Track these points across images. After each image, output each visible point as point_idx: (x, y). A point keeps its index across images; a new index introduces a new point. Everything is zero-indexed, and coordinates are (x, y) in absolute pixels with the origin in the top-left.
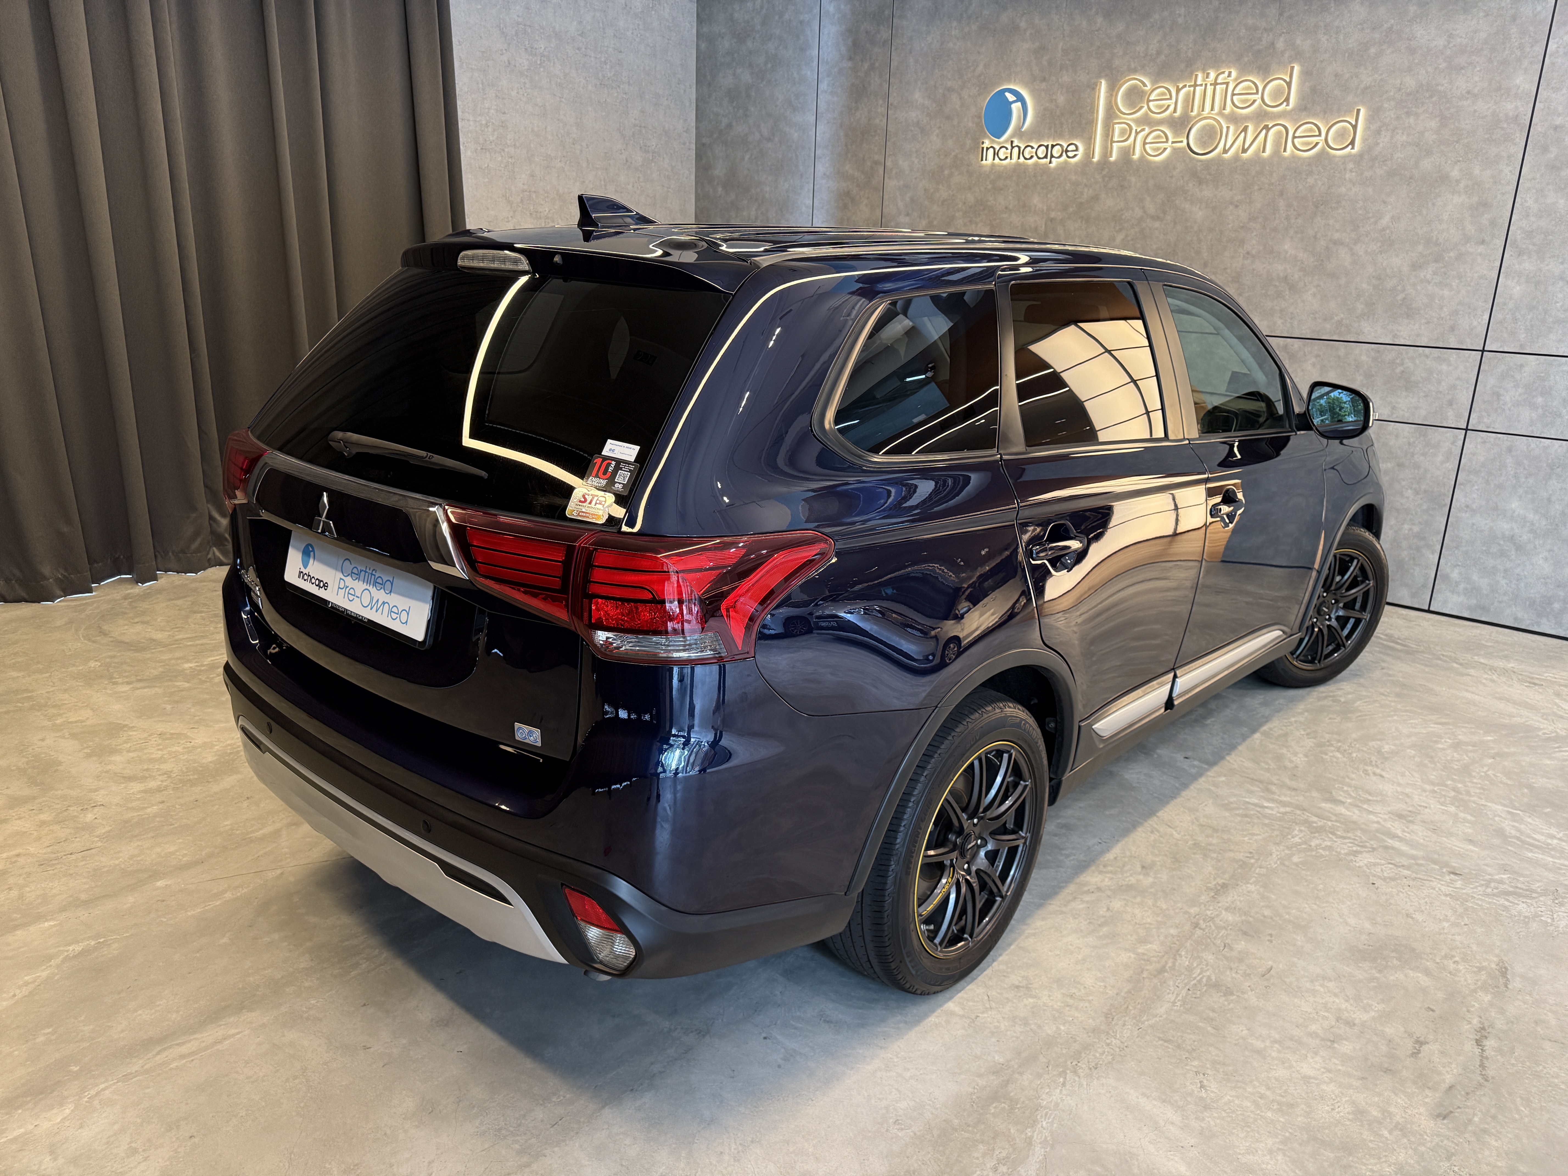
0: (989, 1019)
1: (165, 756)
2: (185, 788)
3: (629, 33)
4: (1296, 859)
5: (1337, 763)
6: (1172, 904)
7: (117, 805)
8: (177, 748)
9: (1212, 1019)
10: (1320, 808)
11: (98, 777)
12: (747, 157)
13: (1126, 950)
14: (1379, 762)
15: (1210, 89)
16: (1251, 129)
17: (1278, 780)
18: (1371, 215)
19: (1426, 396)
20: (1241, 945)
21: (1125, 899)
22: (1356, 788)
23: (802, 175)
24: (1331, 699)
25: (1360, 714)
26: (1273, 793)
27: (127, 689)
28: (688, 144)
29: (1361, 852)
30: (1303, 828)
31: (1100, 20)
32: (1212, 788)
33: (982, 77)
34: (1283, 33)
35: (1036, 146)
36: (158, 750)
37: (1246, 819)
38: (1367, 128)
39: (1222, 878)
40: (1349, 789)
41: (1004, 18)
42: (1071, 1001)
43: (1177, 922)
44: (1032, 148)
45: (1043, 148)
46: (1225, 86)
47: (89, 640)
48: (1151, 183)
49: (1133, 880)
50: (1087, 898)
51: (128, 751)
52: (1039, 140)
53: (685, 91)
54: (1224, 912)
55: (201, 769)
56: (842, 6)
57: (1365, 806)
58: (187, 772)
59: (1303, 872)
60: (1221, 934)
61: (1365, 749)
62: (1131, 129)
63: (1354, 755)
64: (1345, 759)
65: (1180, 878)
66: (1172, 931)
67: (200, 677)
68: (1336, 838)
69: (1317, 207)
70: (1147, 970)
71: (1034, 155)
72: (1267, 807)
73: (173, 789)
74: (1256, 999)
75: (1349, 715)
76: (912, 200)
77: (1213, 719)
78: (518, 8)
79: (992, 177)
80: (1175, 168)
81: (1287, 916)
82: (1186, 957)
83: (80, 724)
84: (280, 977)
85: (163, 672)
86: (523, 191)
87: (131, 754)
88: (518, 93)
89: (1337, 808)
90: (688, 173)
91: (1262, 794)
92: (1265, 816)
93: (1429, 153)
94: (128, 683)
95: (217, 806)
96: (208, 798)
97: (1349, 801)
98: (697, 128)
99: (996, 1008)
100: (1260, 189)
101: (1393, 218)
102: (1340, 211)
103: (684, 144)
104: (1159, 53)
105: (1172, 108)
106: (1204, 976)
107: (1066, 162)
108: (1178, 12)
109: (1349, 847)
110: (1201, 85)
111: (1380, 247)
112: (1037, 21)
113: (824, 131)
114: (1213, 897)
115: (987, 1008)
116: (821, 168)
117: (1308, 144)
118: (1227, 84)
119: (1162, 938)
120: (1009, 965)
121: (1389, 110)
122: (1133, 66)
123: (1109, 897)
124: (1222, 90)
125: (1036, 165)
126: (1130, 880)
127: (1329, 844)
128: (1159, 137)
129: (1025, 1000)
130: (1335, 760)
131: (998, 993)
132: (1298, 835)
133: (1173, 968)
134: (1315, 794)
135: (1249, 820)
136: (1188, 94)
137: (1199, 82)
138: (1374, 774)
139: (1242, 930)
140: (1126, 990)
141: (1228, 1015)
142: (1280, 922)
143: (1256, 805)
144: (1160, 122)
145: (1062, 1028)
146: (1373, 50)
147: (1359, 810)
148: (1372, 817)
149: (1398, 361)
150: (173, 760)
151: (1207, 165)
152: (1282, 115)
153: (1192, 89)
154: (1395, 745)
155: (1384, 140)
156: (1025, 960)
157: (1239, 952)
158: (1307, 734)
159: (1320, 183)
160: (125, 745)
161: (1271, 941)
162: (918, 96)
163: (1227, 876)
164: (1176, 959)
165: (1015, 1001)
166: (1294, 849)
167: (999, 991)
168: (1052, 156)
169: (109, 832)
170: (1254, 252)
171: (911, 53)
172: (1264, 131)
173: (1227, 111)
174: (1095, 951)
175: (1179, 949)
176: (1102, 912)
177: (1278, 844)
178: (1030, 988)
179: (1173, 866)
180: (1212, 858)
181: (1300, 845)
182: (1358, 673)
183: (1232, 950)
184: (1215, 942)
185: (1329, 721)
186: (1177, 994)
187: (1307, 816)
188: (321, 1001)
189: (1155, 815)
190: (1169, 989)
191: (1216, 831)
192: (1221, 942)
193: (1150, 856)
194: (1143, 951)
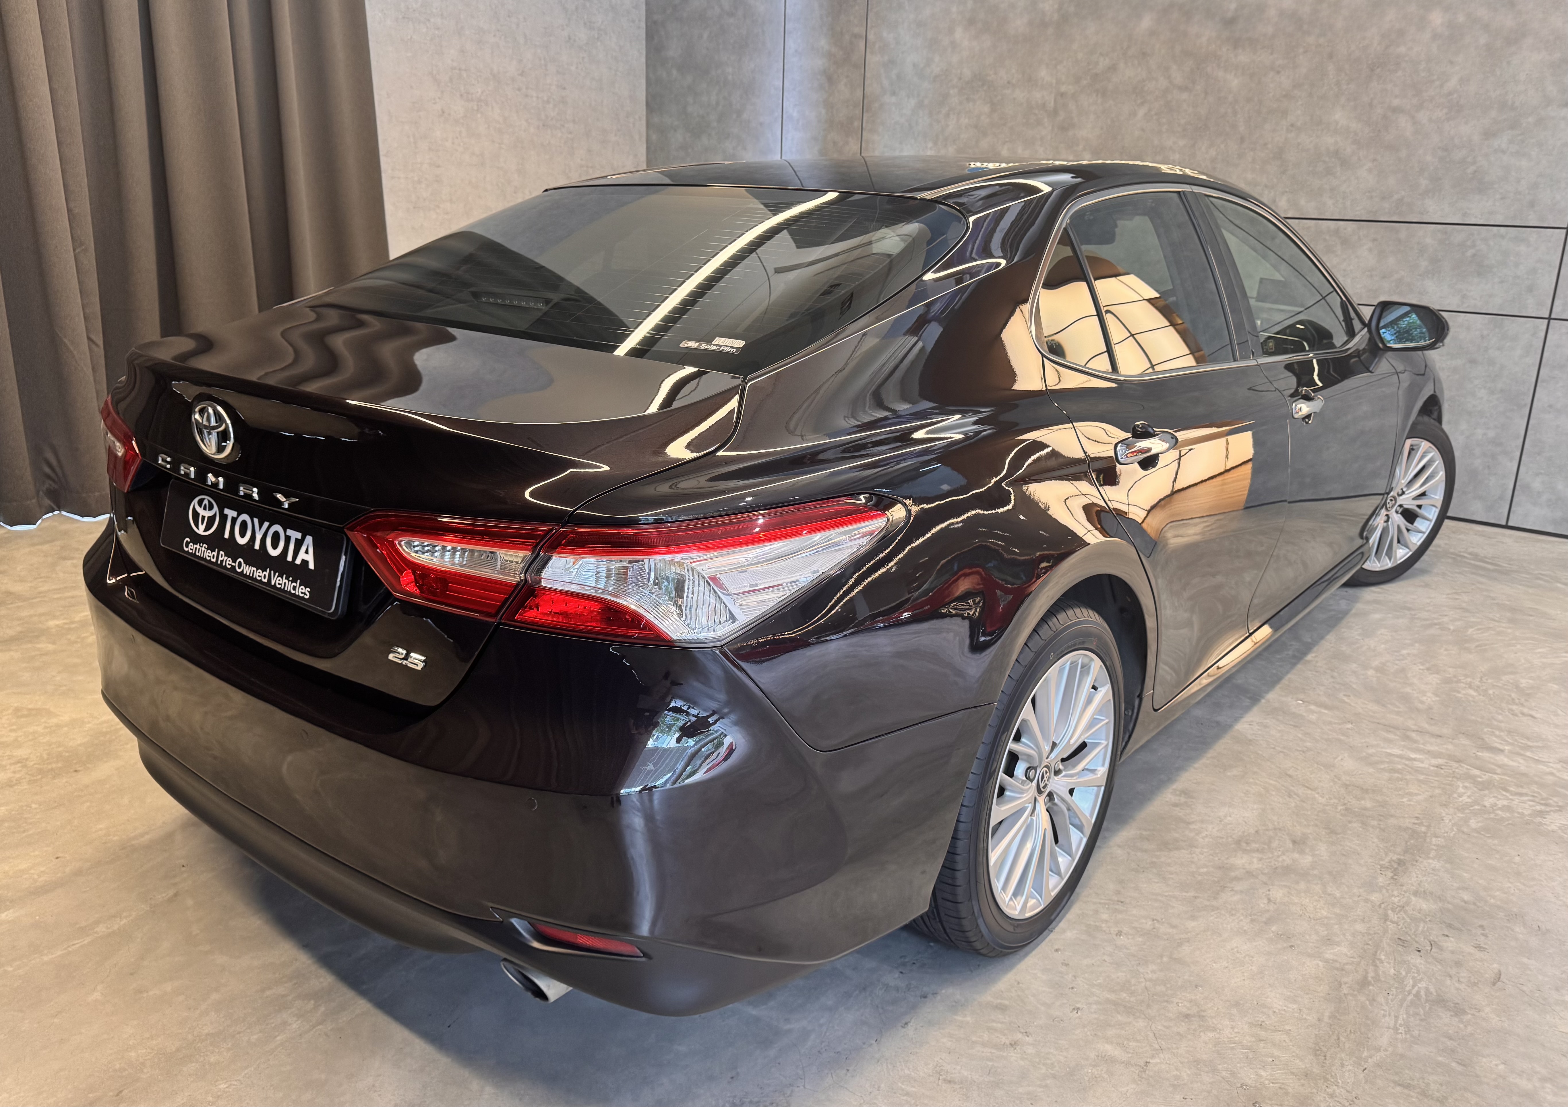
0: (1163, 1067)
1: (19, 739)
2: (44, 780)
4: (1473, 823)
5: (1474, 701)
6: (1346, 889)
8: (36, 728)
9: (1453, 1051)
10: (1478, 758)
12: (706, 35)
13: (1310, 956)
14: (1523, 700)
17: (1415, 725)
18: (1435, 77)
19: (1502, 282)
20: (1451, 943)
21: (1285, 886)
22: (1509, 732)
23: (769, 54)
24: (1437, 627)
25: (1477, 643)
26: (1416, 742)
28: (637, 22)
29: (1548, 812)
30: (1467, 784)
32: (1342, 738)
36: (11, 731)
37: (1396, 775)
39: (1395, 853)
40: (1502, 734)
42: (1263, 1034)
43: (1360, 913)
48: (1178, 49)
49: (1287, 860)
50: (1239, 887)
54: (1413, 898)
55: (67, 754)
57: (1528, 754)
58: (48, 759)
59: (1490, 841)
60: (1421, 928)
61: (1500, 685)
63: (1491, 692)
64: (1481, 697)
65: (1344, 855)
66: (1360, 927)
67: (69, 637)
68: (1512, 795)
69: (1372, 70)
70: (1346, 983)
72: (1415, 759)
73: (29, 782)
74: (1498, 1019)
75: (1467, 645)
76: (899, 77)
77: (1313, 655)
81: (1492, 901)
82: (1389, 963)
84: (175, 1048)
85: (21, 632)
86: (453, 68)
89: (1497, 758)
90: (638, 54)
91: (1403, 743)
92: (1418, 771)
95: (88, 804)
96: (76, 794)
97: (1507, 748)
99: (1168, 1048)
100: (1306, 52)
101: (1461, 80)
102: (1400, 73)
103: (633, 21)
106: (1420, 988)
109: (1531, 806)
114: (1392, 878)
115: (1155, 1050)
116: (792, 45)
119: (1349, 937)
120: (1169, 985)
123: (1265, 883)
126: (1284, 860)
127: (1505, 803)
129: (1202, 1034)
130: (1471, 699)
131: (1165, 1027)
132: (1465, 794)
133: (1377, 979)
134: (1464, 741)
135: (1400, 776)
138: (1523, 714)
139: (1444, 922)
140: (1327, 1014)
141: (1470, 1043)
142: (1487, 909)
143: (1400, 757)
145: (1263, 1073)
147: (1524, 759)
148: (1541, 766)
150: (29, 743)
154: (1531, 678)
156: (1186, 977)
157: (1453, 952)
158: (1428, 669)
161: (1486, 936)
163: (1399, 850)
164: (1376, 966)
165: (1189, 1037)
166: (1467, 811)
167: (1166, 1024)
170: (1299, 124)
174: (1273, 959)
175: (1376, 952)
176: (1262, 904)
177: (1445, 805)
178: (1203, 1016)
179: (1331, 839)
180: (1373, 827)
181: (1472, 806)
182: (1457, 597)
183: (1442, 950)
184: (1417, 939)
185: (1445, 652)
186: (1396, 1017)
187: (1467, 769)
188: (234, 1085)
189: (1287, 775)
190: (1383, 1010)
191: (1366, 791)
192: (1424, 939)
193: (1298, 828)
194: (1331, 957)
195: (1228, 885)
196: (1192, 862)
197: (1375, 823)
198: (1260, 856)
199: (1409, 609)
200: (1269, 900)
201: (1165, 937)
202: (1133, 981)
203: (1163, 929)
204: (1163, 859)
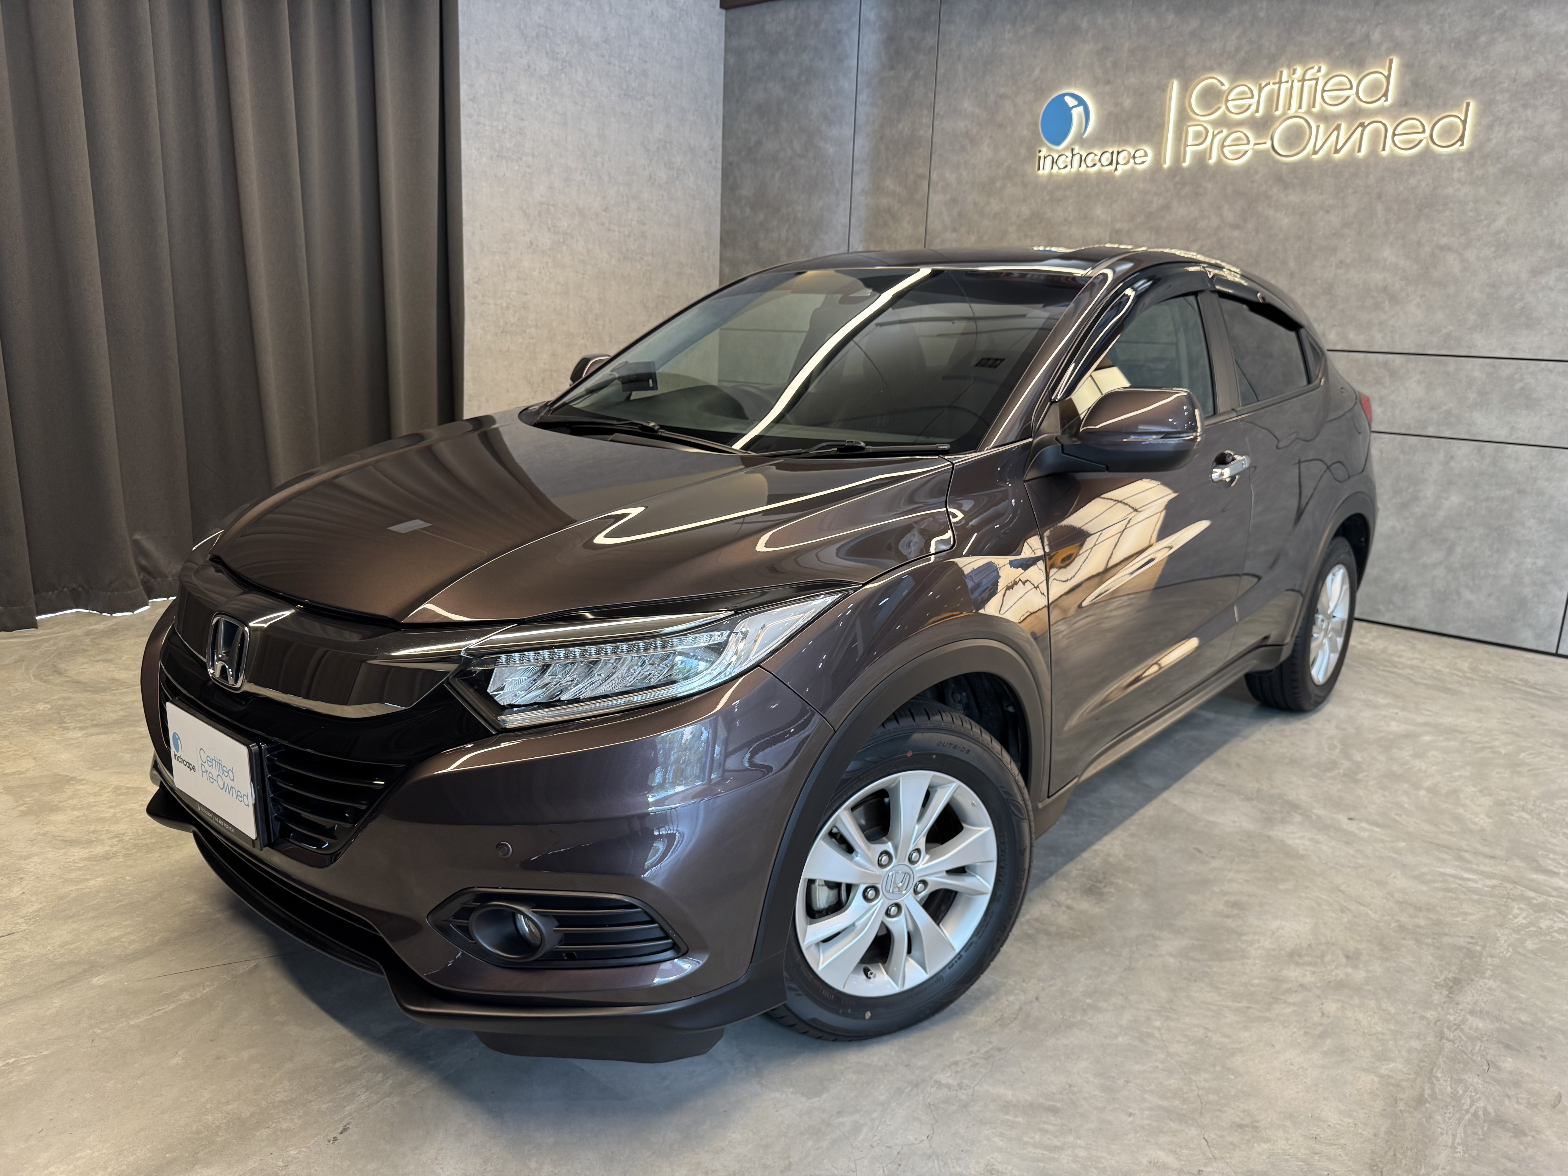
2: (139, 854)
3: (655, 43)
4: (1530, 945)
5: (1527, 825)
6: (1401, 1006)
7: (53, 875)
10: (1532, 880)
11: (32, 842)
12: (778, 175)
13: (1364, 1070)
15: (1297, 85)
16: (1343, 127)
17: (1468, 845)
18: (1483, 217)
19: (1550, 415)
20: (1509, 1063)
21: (1339, 1000)
22: (1564, 855)
23: (837, 193)
24: (1489, 750)
25: (1529, 768)
26: (1469, 862)
27: (79, 735)
28: (714, 163)
30: (1522, 906)
31: (1170, 17)
32: (1395, 856)
33: (1039, 82)
34: (1379, 24)
35: (1099, 153)
36: (110, 807)
37: (1450, 894)
38: (1477, 124)
39: (1450, 971)
40: (1556, 857)
41: (1064, 19)
42: (1318, 1147)
43: (1416, 1031)
44: (1096, 155)
45: (1108, 155)
46: (1314, 82)
47: (41, 680)
48: (1230, 189)
49: (1341, 974)
50: (1292, 999)
51: (73, 809)
52: (1101, 147)
53: (712, 107)
54: (1469, 1017)
55: (161, 831)
56: (884, 13)
58: (143, 835)
59: (1547, 963)
60: (1477, 1048)
61: (1554, 809)
62: (1207, 131)
63: (1544, 815)
64: (1535, 820)
65: (1398, 972)
66: (1415, 1044)
69: (1420, 210)
70: (1402, 1100)
71: (1097, 162)
72: (1468, 879)
73: (124, 856)
74: (1560, 1142)
75: (1519, 769)
76: (960, 215)
77: (1364, 774)
78: (540, 9)
79: (1050, 188)
80: (1256, 172)
81: (1550, 1022)
82: (1446, 1081)
83: (17, 776)
84: (248, 1115)
85: (124, 716)
86: (541, 203)
87: (75, 813)
88: (537, 99)
89: (1552, 881)
90: (713, 193)
91: (1456, 863)
92: (1471, 891)
93: (1550, 148)
94: (81, 729)
95: (178, 878)
98: (724, 146)
99: (1222, 1158)
100: (1355, 192)
101: (1508, 220)
102: (1448, 213)
103: (710, 162)
104: (1238, 49)
105: (1253, 108)
106: (1477, 1108)
107: (1133, 170)
108: (1259, 6)
110: (1287, 82)
111: (1494, 252)
112: (1100, 21)
113: (863, 145)
114: (1447, 996)
115: (1208, 1158)
116: (859, 184)
117: (1410, 142)
118: (1317, 79)
119: (1405, 1054)
120: (1222, 1095)
121: (1503, 103)
122: (1208, 63)
123: (1319, 997)
124: (1311, 87)
125: (1099, 173)
126: (1337, 975)
127: (1562, 925)
128: (1239, 139)
129: (1255, 1145)
130: (1524, 822)
131: (1218, 1136)
132: (1520, 915)
133: (1433, 1096)
134: (1518, 863)
135: (1454, 896)
136: (1271, 93)
137: (1284, 80)
139: (1502, 1042)
140: (1383, 1129)
141: (1532, 1166)
142: (1546, 1031)
143: (1454, 876)
144: (1240, 123)
146: (1483, 39)
149: (1517, 376)
150: (128, 819)
151: (1294, 167)
152: (1381, 111)
153: (1277, 86)
155: (1498, 134)
156: (1239, 1087)
157: (1511, 1073)
158: (1480, 791)
159: (1423, 184)
160: (69, 801)
161: (1545, 1057)
162: (967, 105)
163: (1454, 968)
164: (1432, 1083)
165: (1243, 1147)
166: (1523, 932)
167: (1218, 1133)
168: (1118, 163)
169: (38, 911)
170: (1348, 261)
171: (959, 58)
172: (1360, 129)
173: (1315, 110)
174: (1326, 1073)
175: (1432, 1070)
176: (1316, 1018)
177: (1500, 926)
178: (1257, 1127)
179: (1384, 956)
180: (1427, 944)
181: (1528, 928)
182: (1508, 722)
183: (1500, 1070)
184: (1474, 1058)
185: (1497, 776)
186: (1453, 1135)
187: (1522, 890)
188: (303, 1151)
189: (1339, 890)
190: (1440, 1128)
191: (1420, 909)
192: (1481, 1058)
193: (1352, 943)
194: (1386, 1072)
195: (1281, 997)
196: (1245, 973)
197: (1429, 941)
198: (1313, 969)
199: (1461, 732)
200: (1323, 1014)
201: (1218, 1046)
202: (1185, 1089)
203: (1216, 1038)
204: (1215, 969)
